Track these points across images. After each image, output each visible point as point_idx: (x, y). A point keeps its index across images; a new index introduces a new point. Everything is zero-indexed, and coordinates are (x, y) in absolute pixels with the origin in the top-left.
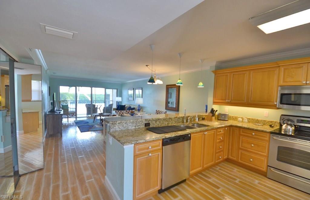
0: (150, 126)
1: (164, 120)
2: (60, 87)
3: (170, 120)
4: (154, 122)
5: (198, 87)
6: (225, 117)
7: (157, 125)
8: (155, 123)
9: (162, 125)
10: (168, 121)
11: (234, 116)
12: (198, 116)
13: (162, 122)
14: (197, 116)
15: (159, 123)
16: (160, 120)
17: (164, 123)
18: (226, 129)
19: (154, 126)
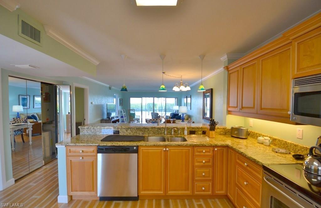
0: (120, 134)
1: (137, 129)
2: (131, 98)
3: (147, 130)
4: (124, 130)
5: (198, 91)
6: (238, 134)
7: (128, 134)
8: (126, 131)
9: (135, 134)
10: (142, 131)
11: (258, 133)
12: (188, 128)
13: (134, 131)
14: (186, 128)
15: (130, 131)
16: (132, 129)
17: (137, 132)
18: (216, 149)
19: (125, 134)
